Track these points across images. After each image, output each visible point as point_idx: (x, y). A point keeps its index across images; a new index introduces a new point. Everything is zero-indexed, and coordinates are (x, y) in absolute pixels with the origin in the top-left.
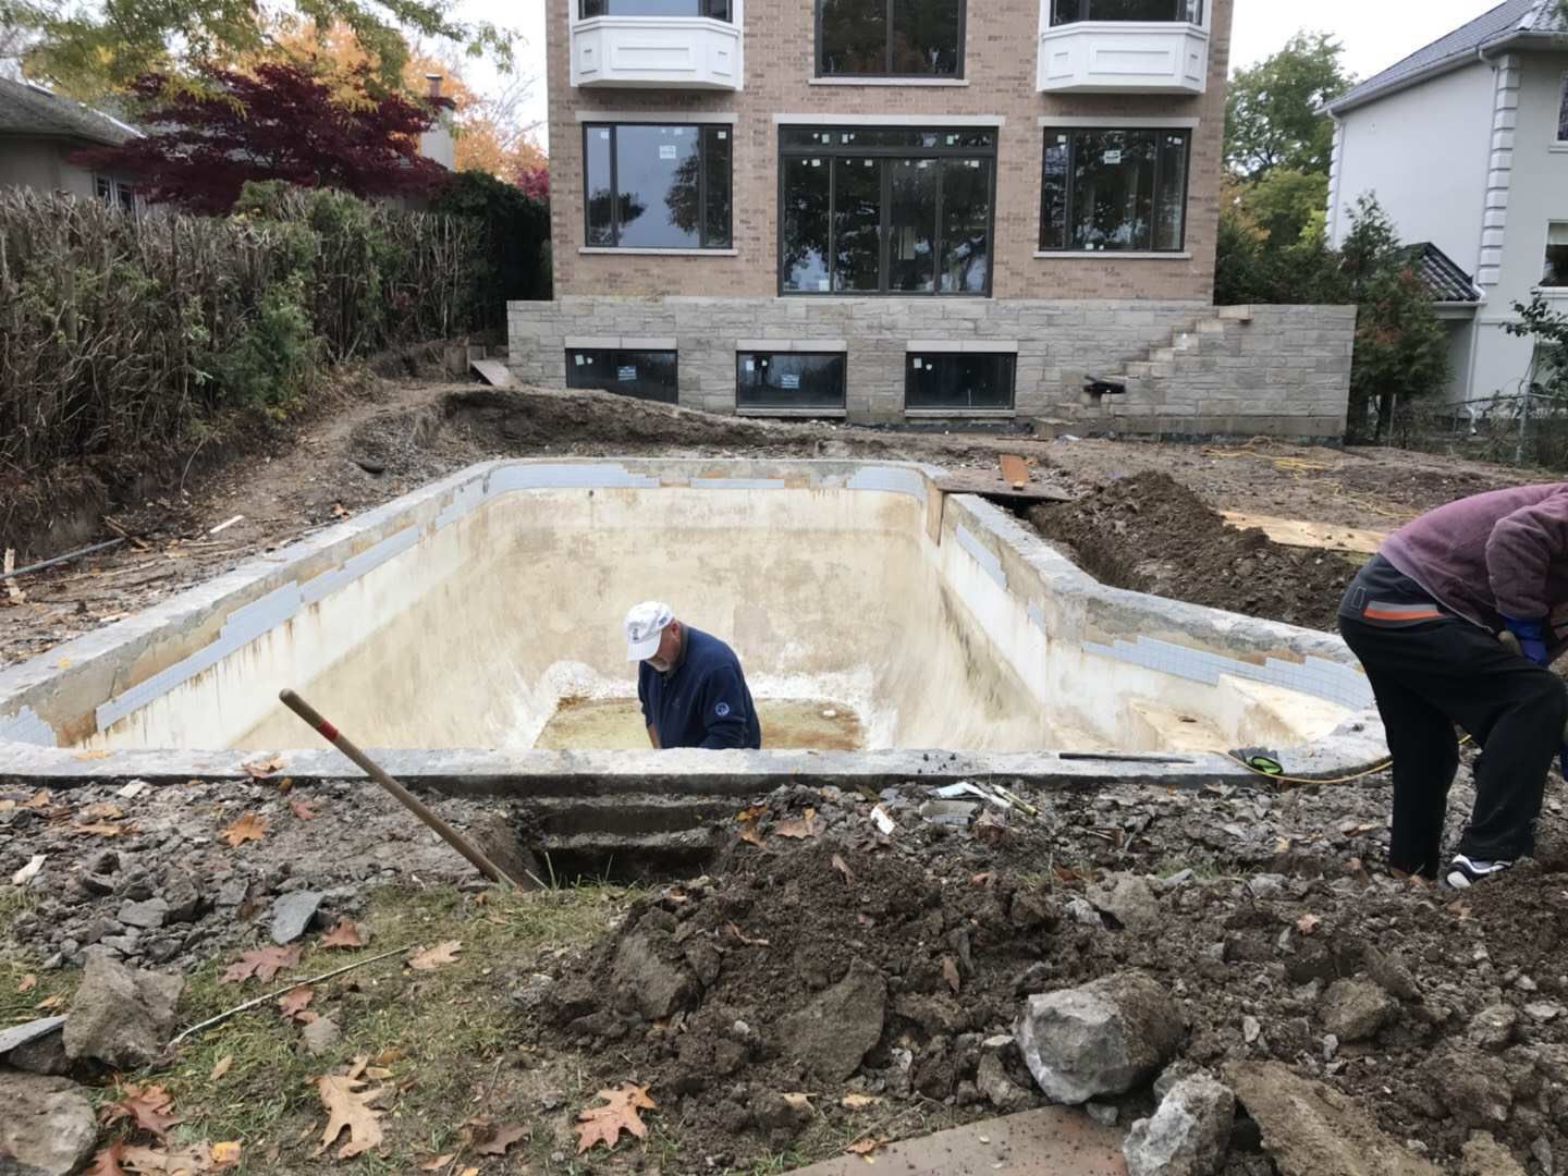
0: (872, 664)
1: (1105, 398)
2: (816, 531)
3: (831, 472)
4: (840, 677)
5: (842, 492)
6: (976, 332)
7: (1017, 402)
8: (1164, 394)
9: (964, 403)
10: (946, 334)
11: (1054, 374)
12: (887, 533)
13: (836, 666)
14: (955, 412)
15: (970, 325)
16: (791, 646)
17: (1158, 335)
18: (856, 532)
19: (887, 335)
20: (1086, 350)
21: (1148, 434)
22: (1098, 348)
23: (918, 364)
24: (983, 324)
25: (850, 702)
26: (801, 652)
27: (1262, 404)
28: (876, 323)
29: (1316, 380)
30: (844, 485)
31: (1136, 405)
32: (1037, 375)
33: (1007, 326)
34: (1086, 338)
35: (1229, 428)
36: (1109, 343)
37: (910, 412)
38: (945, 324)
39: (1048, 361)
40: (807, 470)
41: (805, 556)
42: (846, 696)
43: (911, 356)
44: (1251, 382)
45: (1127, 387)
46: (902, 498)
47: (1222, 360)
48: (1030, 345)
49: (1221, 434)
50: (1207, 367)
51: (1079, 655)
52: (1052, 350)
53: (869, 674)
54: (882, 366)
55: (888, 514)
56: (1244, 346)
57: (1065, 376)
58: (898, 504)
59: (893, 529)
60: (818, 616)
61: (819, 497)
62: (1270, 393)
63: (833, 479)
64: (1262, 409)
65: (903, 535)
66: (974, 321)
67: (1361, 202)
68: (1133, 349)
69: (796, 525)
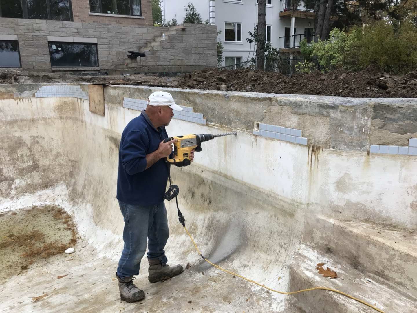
0: (65, 181)
1: (138, 59)
2: (22, 120)
3: (25, 90)
4: (49, 191)
5: (33, 99)
6: (79, 34)
7: (100, 64)
8: (159, 57)
9: (78, 65)
10: (65, 34)
11: (113, 52)
12: (61, 118)
13: (46, 186)
14: (75, 68)
15: (76, 31)
16: (17, 181)
17: (149, 37)
18: (44, 119)
19: (37, 33)
20: (124, 42)
21: (156, 73)
22: (128, 42)
23: (54, 47)
24: (81, 30)
25: (57, 203)
26: (24, 183)
27: (192, 61)
28: (31, 27)
29: (207, 52)
30: (34, 96)
31: (150, 62)
32: (107, 53)
33: (91, 32)
34: (123, 38)
35: (182, 70)
36: (132, 40)
37: (54, 69)
38: (64, 29)
39: (110, 46)
40: (11, 89)
41: (17, 134)
42: (54, 200)
43: (51, 43)
44: (187, 53)
45: (146, 54)
46: (66, 100)
47: (178, 44)
48: (102, 40)
49: (180, 72)
50: (173, 47)
51: (363, 159)
52: (111, 42)
53: (64, 187)
54: (37, 47)
55: (60, 108)
56: (184, 39)
57: (118, 53)
58: (65, 103)
59: (64, 116)
60: (30, 163)
61: (21, 103)
62: (194, 57)
63: (26, 93)
64: (192, 63)
65: (70, 118)
66: (77, 29)
67: (189, 6)
68: (142, 42)
69: (9, 118)
